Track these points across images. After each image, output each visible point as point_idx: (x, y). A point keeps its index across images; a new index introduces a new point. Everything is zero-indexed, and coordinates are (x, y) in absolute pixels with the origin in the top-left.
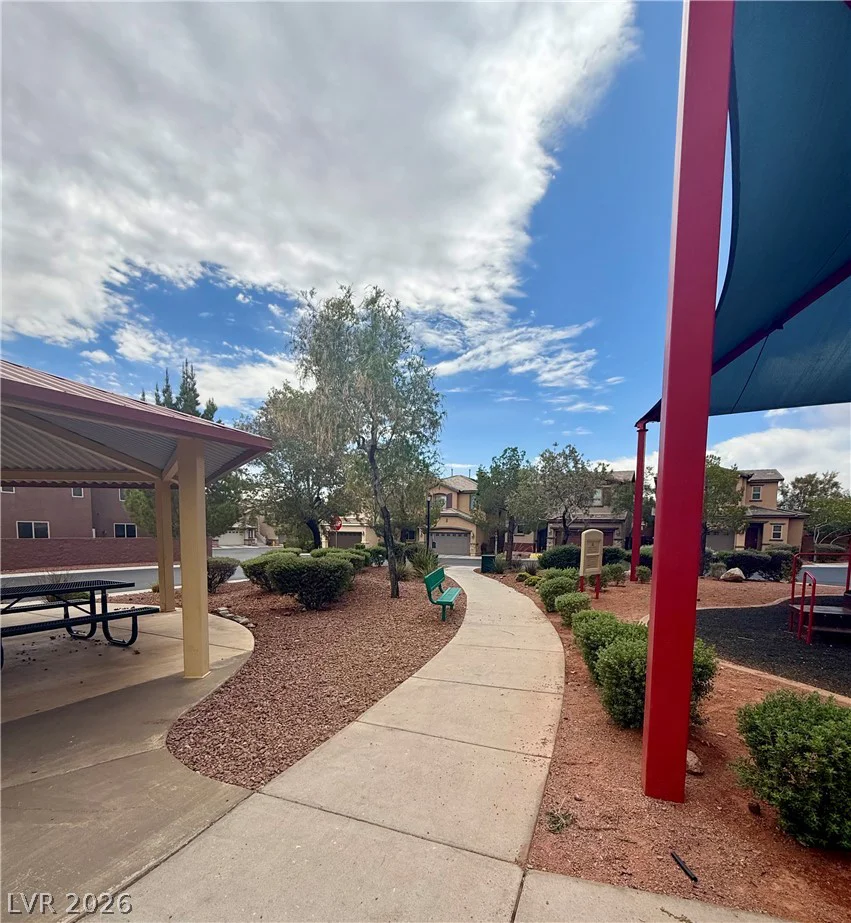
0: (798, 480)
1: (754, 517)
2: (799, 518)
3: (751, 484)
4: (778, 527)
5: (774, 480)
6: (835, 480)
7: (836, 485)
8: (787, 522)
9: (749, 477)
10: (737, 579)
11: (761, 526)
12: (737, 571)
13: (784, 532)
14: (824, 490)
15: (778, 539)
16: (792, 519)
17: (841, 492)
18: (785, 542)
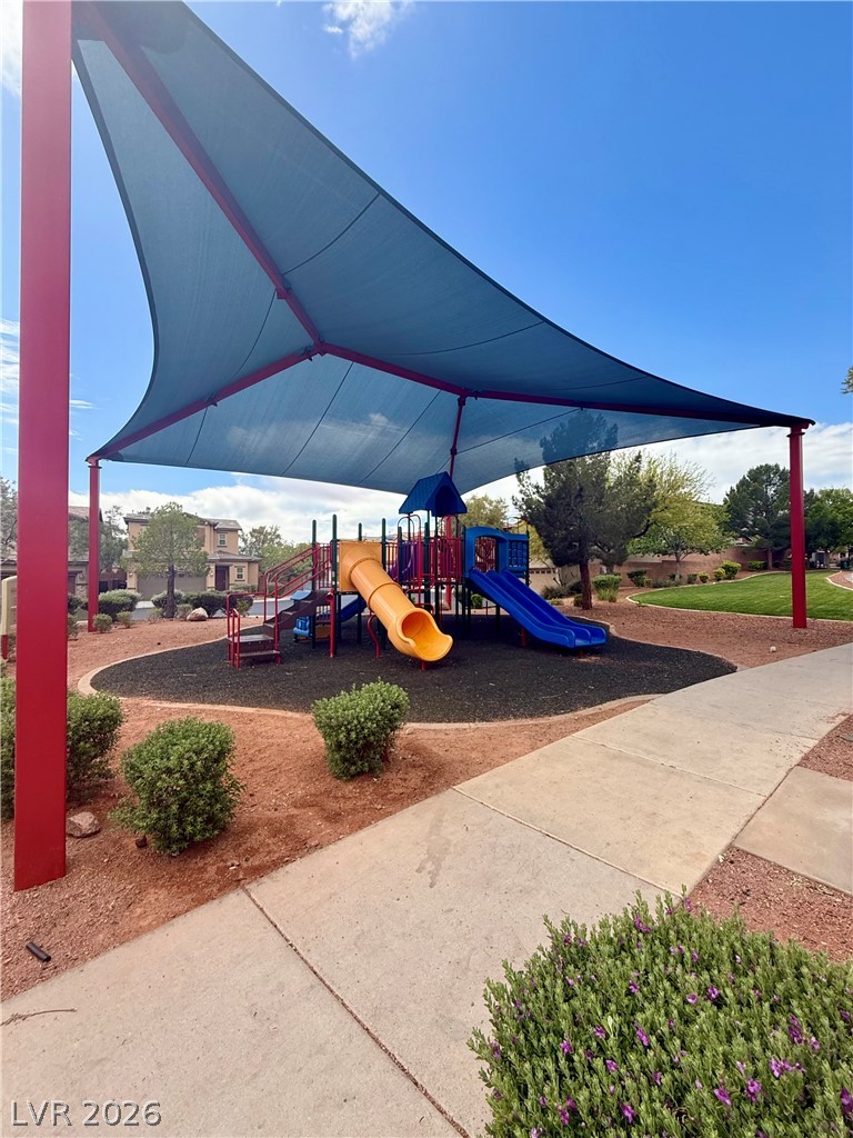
0: (254, 531)
1: (221, 560)
2: (255, 562)
3: (218, 531)
4: (240, 570)
5: (235, 531)
6: (278, 533)
7: (278, 536)
8: (246, 564)
9: (215, 525)
10: (201, 619)
11: (228, 568)
12: (201, 611)
13: (245, 573)
14: (272, 540)
15: (241, 579)
16: (250, 562)
17: (282, 541)
18: (246, 582)
